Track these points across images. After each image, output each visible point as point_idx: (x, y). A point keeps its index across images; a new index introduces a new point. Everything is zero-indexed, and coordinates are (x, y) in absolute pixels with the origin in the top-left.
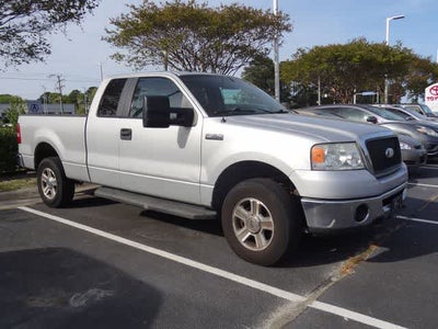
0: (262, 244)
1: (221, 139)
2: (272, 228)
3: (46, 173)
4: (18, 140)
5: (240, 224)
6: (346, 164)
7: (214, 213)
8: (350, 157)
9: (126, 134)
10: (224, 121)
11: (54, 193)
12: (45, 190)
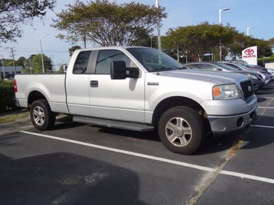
0: (184, 143)
1: (158, 85)
2: (191, 133)
3: (37, 109)
4: (15, 90)
5: (170, 132)
6: (230, 96)
7: (153, 127)
8: (232, 92)
9: (94, 84)
10: (158, 74)
11: (43, 122)
12: (36, 121)
